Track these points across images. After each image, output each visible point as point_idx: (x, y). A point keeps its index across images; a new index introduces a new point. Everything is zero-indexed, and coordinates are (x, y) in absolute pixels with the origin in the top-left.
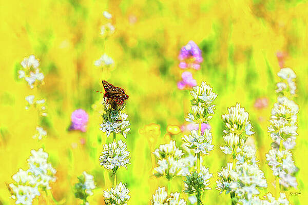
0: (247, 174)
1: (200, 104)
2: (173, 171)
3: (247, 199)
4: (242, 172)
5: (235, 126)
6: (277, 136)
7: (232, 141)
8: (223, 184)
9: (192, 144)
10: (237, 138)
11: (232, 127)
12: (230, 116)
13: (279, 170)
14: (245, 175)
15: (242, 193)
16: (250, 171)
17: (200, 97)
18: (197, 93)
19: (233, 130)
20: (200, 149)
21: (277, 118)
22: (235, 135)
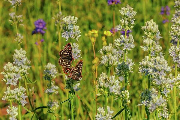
0: (159, 63)
1: (126, 18)
2: (112, 62)
3: (159, 79)
4: (156, 62)
5: (150, 33)
6: (175, 38)
7: (148, 43)
8: (143, 69)
9: (121, 44)
10: (151, 41)
11: (148, 34)
12: (147, 28)
13: (177, 59)
14: (158, 64)
15: (156, 75)
16: (160, 62)
17: (126, 14)
18: (124, 11)
19: (149, 36)
20: (126, 47)
21: (175, 26)
22: (150, 39)
